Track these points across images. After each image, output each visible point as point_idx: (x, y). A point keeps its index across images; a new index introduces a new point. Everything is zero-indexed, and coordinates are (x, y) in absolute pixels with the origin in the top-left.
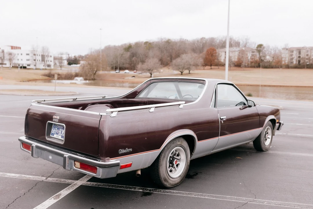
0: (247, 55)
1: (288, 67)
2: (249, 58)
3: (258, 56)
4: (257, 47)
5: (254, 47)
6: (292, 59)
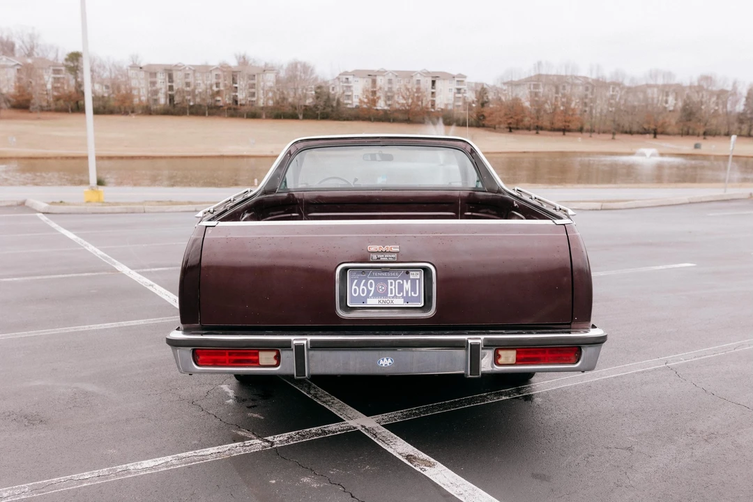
1: (148, 111)
2: (49, 86)
3: (73, 82)
4: (66, 60)
6: (156, 92)
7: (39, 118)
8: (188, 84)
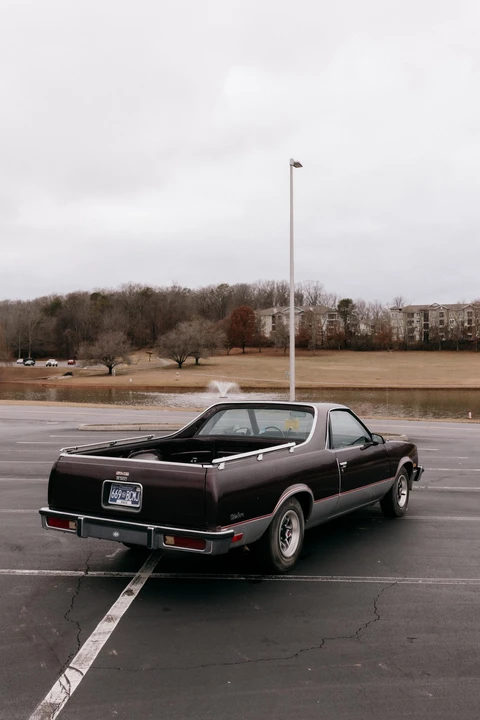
0: (319, 321)
2: (324, 328)
3: (342, 324)
4: (340, 306)
5: (333, 305)
6: (412, 330)
7: (314, 355)
8: (442, 322)
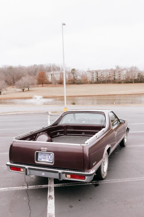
1: (91, 83)
2: (67, 78)
4: (71, 71)
6: (93, 78)
8: (102, 75)
